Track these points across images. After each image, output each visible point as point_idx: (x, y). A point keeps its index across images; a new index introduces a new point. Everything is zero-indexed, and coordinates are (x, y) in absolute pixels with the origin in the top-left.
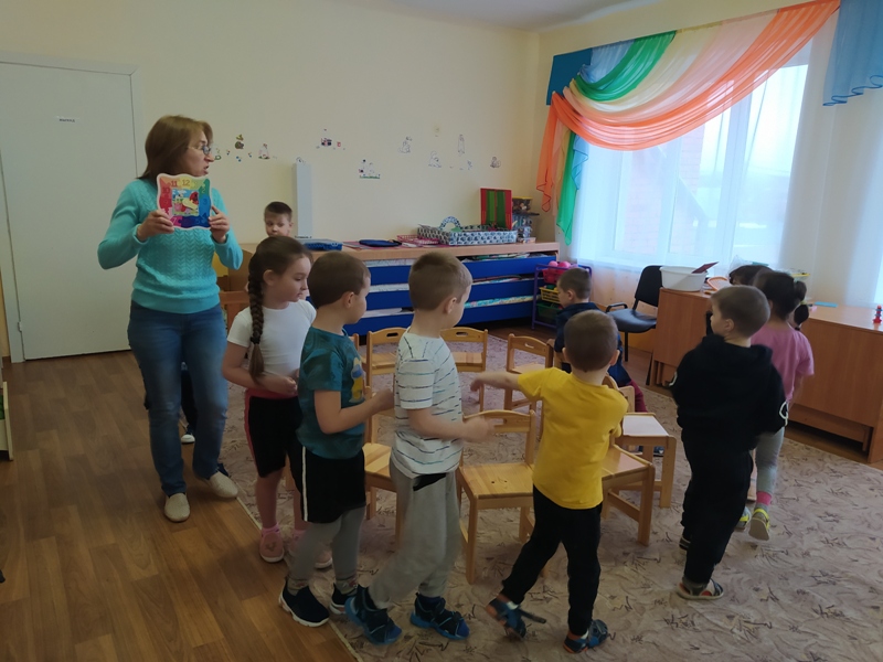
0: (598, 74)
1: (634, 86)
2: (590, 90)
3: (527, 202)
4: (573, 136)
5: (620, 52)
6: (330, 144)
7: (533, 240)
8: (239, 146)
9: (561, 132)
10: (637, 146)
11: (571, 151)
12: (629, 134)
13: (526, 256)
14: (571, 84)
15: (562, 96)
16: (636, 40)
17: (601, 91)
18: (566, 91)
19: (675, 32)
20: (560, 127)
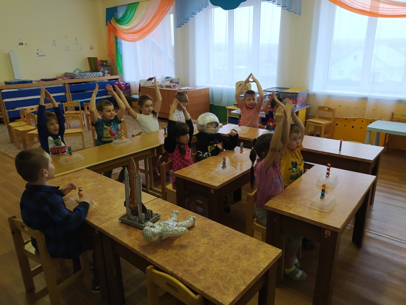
0: (120, 15)
1: (130, 20)
2: (119, 21)
3: (106, 61)
4: (116, 37)
5: (125, 8)
6: (22, 44)
7: (109, 75)
9: (112, 35)
10: (134, 41)
11: (117, 43)
12: (131, 36)
13: (107, 81)
14: (113, 18)
15: (111, 23)
16: (129, 4)
17: (122, 22)
18: (111, 21)
19: (138, 2)
20: (111, 33)
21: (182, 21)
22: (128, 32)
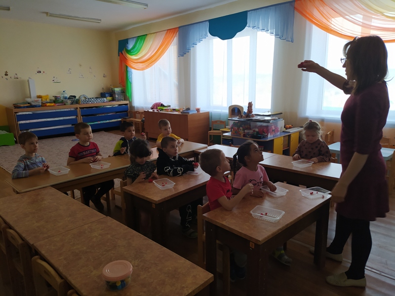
0: (130, 46)
2: (128, 52)
4: (127, 66)
5: (135, 40)
6: (40, 72)
8: (6, 75)
10: (143, 69)
11: (127, 71)
13: (117, 106)
14: (124, 50)
15: (122, 54)
16: (138, 37)
17: (132, 52)
19: (147, 35)
20: (122, 63)
21: (184, 51)
22: (137, 62)
